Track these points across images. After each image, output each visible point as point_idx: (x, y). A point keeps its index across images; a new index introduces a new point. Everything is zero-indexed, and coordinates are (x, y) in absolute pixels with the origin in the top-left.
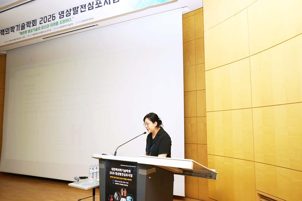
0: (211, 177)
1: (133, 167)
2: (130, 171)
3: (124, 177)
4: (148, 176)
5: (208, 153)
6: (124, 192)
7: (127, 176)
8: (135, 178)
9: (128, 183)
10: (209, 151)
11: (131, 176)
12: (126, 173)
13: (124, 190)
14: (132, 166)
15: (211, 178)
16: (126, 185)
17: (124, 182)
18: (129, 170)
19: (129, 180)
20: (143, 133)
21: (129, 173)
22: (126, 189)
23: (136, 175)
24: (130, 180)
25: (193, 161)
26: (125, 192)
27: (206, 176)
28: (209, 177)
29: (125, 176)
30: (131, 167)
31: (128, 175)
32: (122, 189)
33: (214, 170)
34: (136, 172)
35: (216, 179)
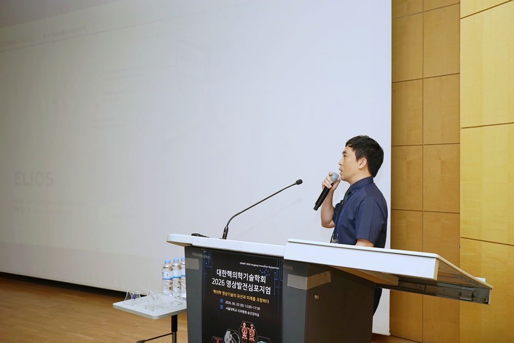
0: (473, 296)
1: (273, 268)
2: (263, 279)
3: (248, 293)
4: (311, 292)
5: (461, 236)
6: (248, 330)
7: (256, 289)
8: (277, 298)
9: (259, 309)
10: (465, 229)
11: (268, 291)
12: (255, 283)
13: (248, 326)
14: (270, 267)
15: (472, 301)
16: (254, 314)
17: (250, 307)
18: (262, 277)
19: (261, 300)
20: (295, 182)
21: (262, 284)
22: (254, 325)
23: (281, 290)
24: (264, 301)
25: (437, 258)
26: (252, 331)
27: (460, 294)
28: (468, 297)
29: (251, 290)
30: (268, 268)
31: (260, 288)
32: (244, 324)
33: (482, 280)
34: (281, 283)
35: (487, 303)
